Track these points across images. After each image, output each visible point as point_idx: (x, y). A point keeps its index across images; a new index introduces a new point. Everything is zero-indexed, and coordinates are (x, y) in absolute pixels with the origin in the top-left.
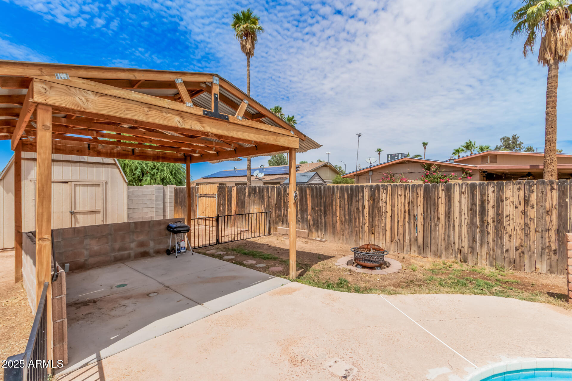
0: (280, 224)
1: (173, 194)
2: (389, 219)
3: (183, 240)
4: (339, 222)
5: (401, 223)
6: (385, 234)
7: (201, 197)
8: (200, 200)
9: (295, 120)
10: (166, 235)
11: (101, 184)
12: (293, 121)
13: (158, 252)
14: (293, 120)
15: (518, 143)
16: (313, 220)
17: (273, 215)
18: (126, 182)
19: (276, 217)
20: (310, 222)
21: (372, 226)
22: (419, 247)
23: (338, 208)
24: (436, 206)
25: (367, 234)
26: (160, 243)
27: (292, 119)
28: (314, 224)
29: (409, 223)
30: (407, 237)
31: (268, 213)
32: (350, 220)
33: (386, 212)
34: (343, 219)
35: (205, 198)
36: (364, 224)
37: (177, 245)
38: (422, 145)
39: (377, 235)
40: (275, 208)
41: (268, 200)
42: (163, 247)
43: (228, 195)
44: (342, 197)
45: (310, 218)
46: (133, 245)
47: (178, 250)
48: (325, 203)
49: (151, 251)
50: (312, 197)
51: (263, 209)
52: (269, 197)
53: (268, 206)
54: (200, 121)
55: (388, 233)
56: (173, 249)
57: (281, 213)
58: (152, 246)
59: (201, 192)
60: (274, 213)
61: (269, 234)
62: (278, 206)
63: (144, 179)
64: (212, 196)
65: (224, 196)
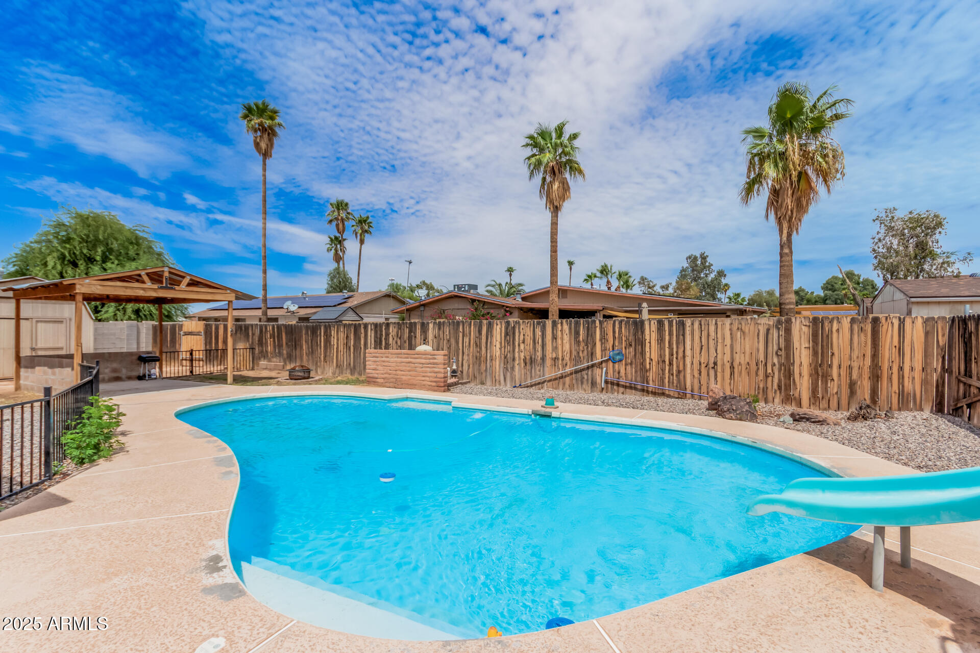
0: (262, 359)
1: (151, 332)
2: (335, 350)
3: (155, 368)
4: (305, 354)
5: (342, 353)
6: (333, 362)
7: (186, 335)
8: (184, 338)
9: (371, 223)
10: (138, 364)
11: (64, 320)
12: (368, 223)
13: (130, 378)
14: (368, 221)
15: (707, 264)
16: (287, 354)
17: (257, 351)
18: (92, 319)
19: (259, 353)
20: (285, 356)
21: (325, 357)
22: (351, 370)
23: (304, 343)
24: (360, 339)
25: (322, 363)
26: (132, 371)
27: (365, 221)
28: (288, 357)
29: (346, 352)
30: (345, 363)
31: (252, 349)
32: (312, 352)
33: (334, 345)
34: (308, 352)
35: (190, 336)
36: (321, 354)
37: (147, 372)
38: (567, 264)
39: (328, 363)
40: (259, 344)
41: (252, 337)
42: (135, 374)
43: (215, 333)
44: (307, 333)
45: (285, 352)
46: (107, 371)
47: (149, 375)
48: (295, 339)
49: (124, 377)
50: (286, 334)
51: (248, 346)
52: (253, 334)
53: (252, 343)
54: (155, 292)
55: (335, 361)
56: (144, 376)
57: (263, 350)
58: (124, 372)
59: (185, 329)
60: (257, 350)
61: (253, 369)
62: (261, 343)
63: (104, 310)
64: (198, 334)
65: (211, 334)
